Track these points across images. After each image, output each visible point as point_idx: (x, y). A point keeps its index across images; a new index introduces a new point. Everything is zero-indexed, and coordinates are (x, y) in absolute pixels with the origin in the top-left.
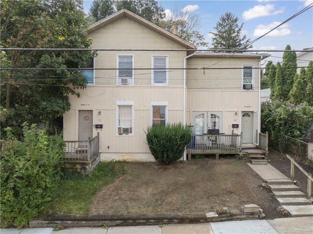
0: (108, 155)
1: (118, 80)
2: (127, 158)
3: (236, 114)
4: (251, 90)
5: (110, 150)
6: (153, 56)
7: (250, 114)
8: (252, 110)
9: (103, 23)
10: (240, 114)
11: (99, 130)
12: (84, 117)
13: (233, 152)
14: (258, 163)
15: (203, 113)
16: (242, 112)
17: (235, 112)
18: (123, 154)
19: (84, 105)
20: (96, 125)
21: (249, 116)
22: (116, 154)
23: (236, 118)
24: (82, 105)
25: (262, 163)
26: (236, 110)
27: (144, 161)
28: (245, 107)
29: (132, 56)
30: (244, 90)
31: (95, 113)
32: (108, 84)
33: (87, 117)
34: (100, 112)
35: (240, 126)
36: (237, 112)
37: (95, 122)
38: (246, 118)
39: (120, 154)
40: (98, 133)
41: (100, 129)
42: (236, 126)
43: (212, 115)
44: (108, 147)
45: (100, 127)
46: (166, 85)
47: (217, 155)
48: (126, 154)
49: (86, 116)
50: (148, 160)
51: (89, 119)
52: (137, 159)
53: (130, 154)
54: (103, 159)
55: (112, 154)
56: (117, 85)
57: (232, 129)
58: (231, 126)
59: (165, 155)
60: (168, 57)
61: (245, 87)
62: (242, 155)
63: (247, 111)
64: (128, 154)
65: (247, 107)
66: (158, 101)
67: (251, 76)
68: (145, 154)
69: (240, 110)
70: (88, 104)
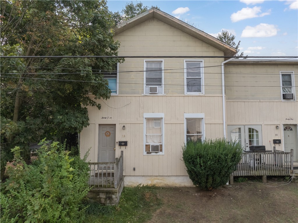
0: (133, 178)
1: (146, 89)
2: (157, 182)
3: (278, 128)
4: (292, 100)
5: (137, 173)
6: (186, 61)
7: (292, 127)
8: (295, 123)
9: (130, 23)
10: (282, 128)
11: (123, 148)
12: (105, 132)
13: (283, 174)
15: (239, 127)
16: (284, 125)
17: (275, 126)
18: (151, 177)
19: (106, 118)
20: (119, 142)
21: (291, 130)
22: (143, 178)
23: (277, 132)
24: (103, 118)
26: (277, 123)
27: (178, 185)
28: (287, 119)
29: (162, 61)
30: (284, 100)
31: (118, 128)
32: (134, 94)
33: (109, 132)
34: (124, 126)
35: (283, 142)
36: (277, 125)
37: (118, 139)
38: (289, 132)
39: (148, 177)
40: (122, 152)
41: (125, 147)
42: (278, 142)
43: (250, 129)
44: (134, 169)
45: (124, 144)
46: (202, 94)
47: (264, 177)
48: (155, 177)
49: (107, 132)
50: (183, 185)
51: (111, 135)
52: (169, 184)
53: (160, 177)
54: (127, 183)
55: (138, 178)
56: (144, 94)
57: (273, 145)
58: (272, 142)
59: (210, 180)
60: (203, 62)
61: (285, 97)
62: (294, 177)
63: (289, 124)
64: (158, 177)
65: (289, 119)
66: (193, 113)
67: (291, 85)
68: (178, 177)
69: (281, 123)
70: (109, 117)
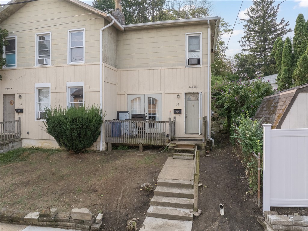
0: (28, 141)
2: (46, 145)
4: (198, 66)
5: (30, 136)
6: (69, 31)
10: (183, 96)
12: (10, 101)
13: (159, 143)
14: (181, 157)
15: (139, 96)
16: (186, 93)
17: (177, 95)
18: (42, 140)
19: (8, 89)
20: (17, 109)
21: (197, 99)
22: (36, 141)
23: (178, 101)
24: (6, 89)
25: (186, 157)
26: (178, 91)
28: (190, 87)
29: (50, 34)
30: (189, 66)
31: (16, 96)
33: (12, 101)
34: (21, 96)
35: (183, 112)
36: (179, 94)
37: (17, 106)
39: (39, 140)
40: (20, 118)
41: (21, 114)
42: (177, 112)
43: (150, 98)
44: (28, 133)
45: (20, 111)
46: (83, 63)
48: (45, 141)
51: (14, 103)
54: (25, 145)
55: (32, 140)
56: (36, 66)
57: (173, 115)
58: (173, 112)
60: (84, 30)
61: (190, 63)
63: (192, 92)
64: (47, 141)
65: (193, 87)
69: (183, 91)
70: (10, 88)
